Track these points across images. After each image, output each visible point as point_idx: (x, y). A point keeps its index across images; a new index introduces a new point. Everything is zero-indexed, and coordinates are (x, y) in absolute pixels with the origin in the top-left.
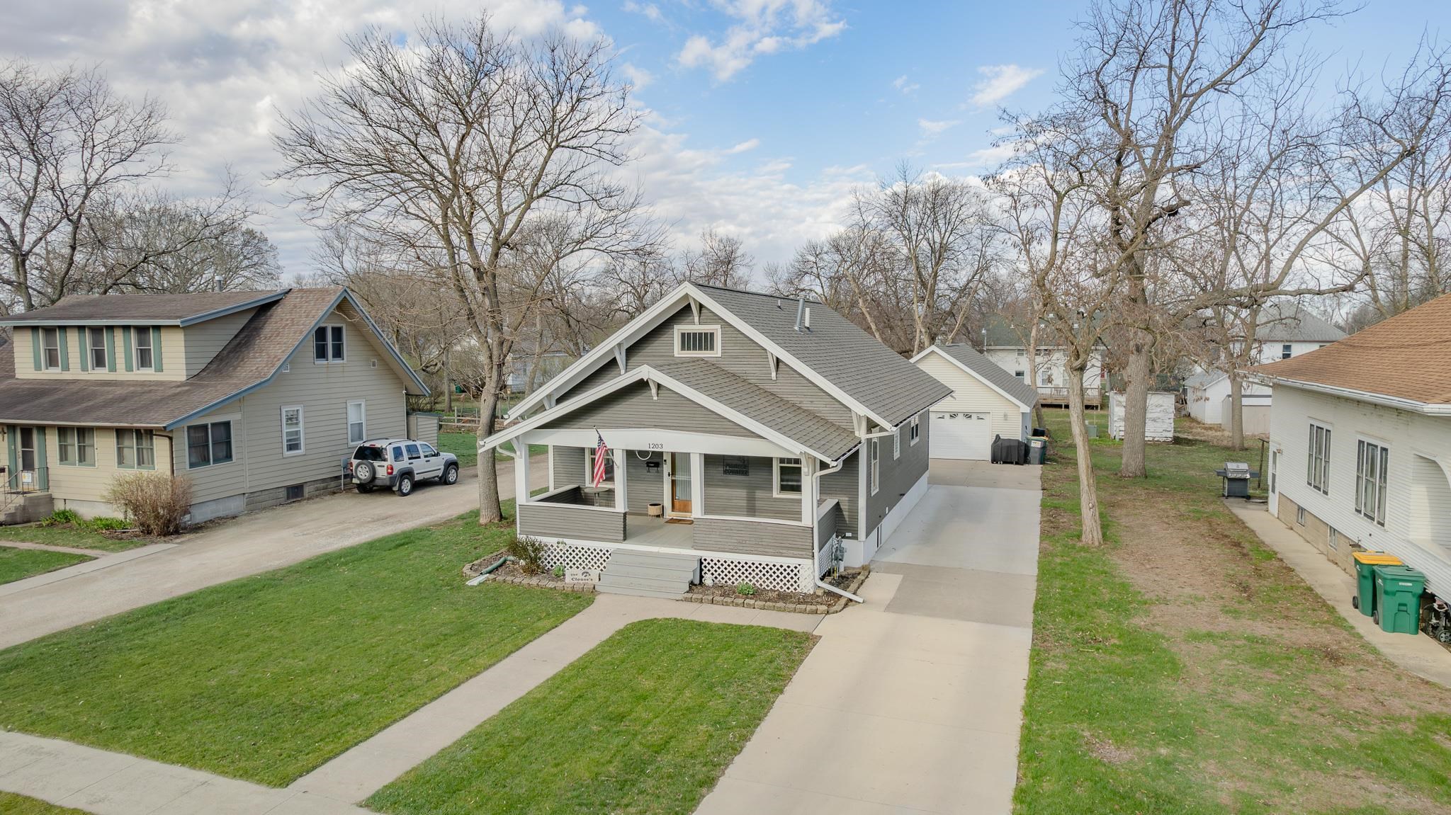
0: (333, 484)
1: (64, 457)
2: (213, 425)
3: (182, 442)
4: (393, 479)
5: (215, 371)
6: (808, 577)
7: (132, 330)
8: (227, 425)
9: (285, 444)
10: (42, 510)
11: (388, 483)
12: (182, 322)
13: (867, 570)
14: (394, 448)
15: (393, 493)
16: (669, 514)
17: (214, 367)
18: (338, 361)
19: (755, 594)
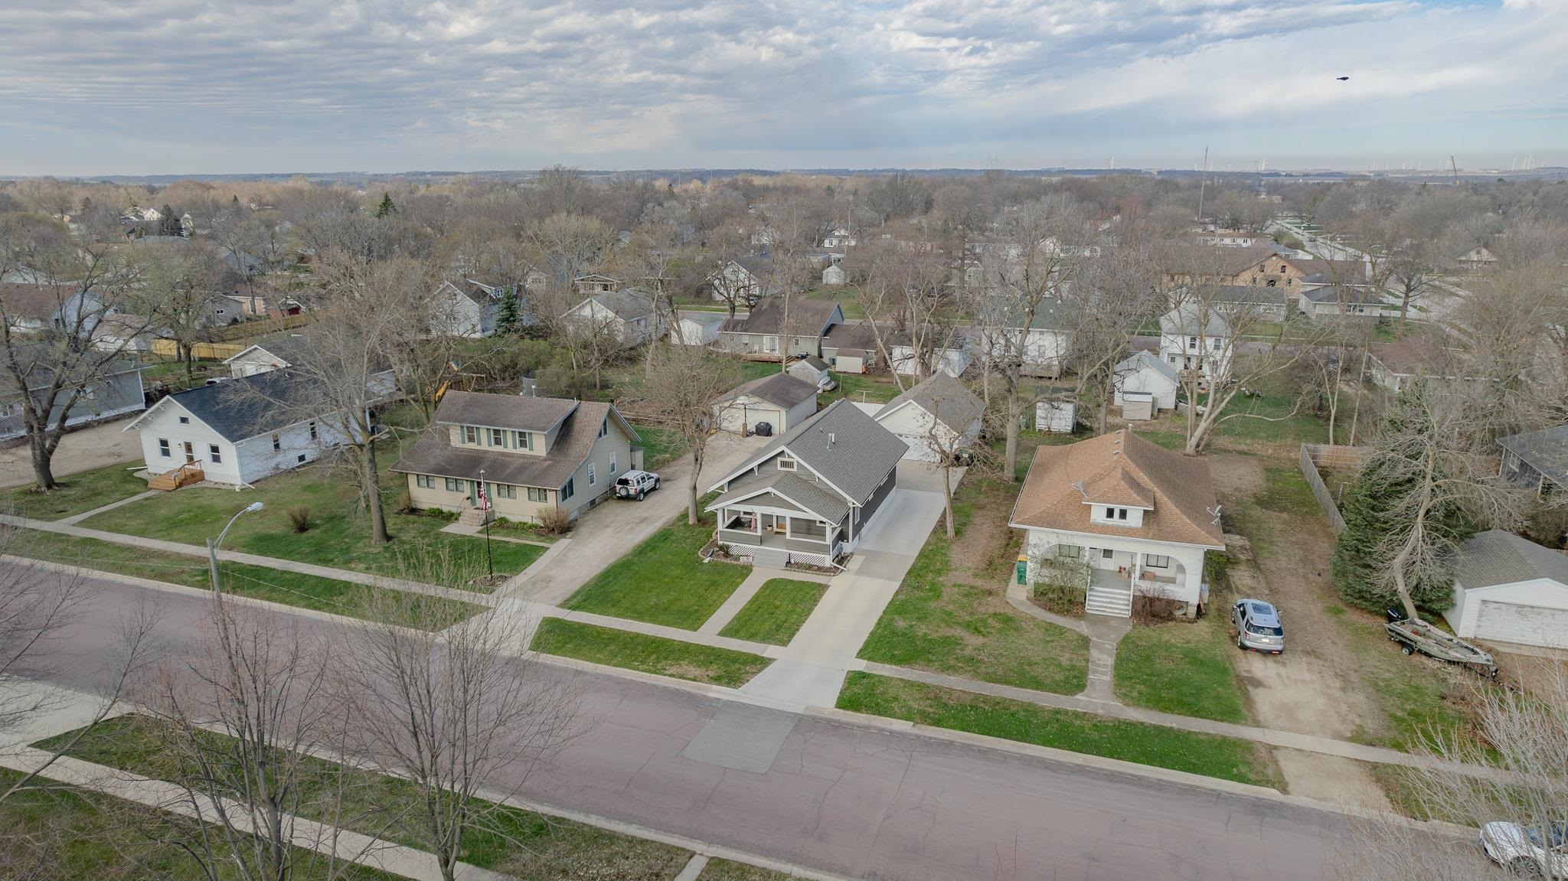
0: (611, 498)
1: (499, 494)
5: (558, 450)
6: (828, 561)
8: (572, 479)
11: (635, 496)
13: (852, 554)
14: (636, 479)
16: (775, 529)
17: (555, 448)
19: (810, 567)
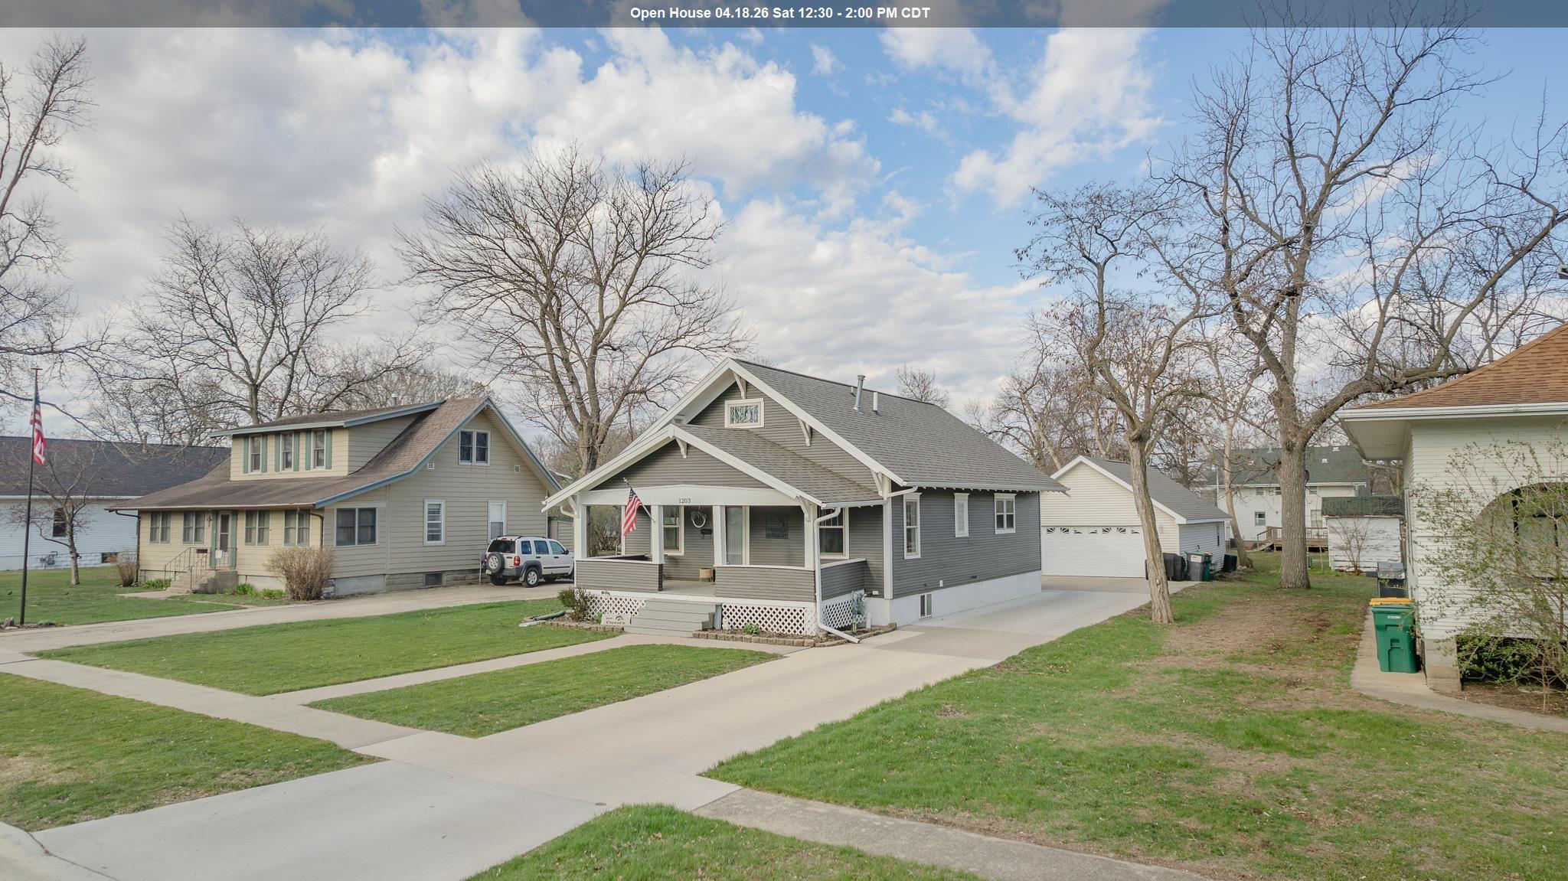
0: (471, 576)
1: (248, 539)
2: (361, 510)
3: (332, 520)
4: (519, 570)
5: (372, 468)
7: (312, 434)
8: (373, 510)
9: (426, 534)
10: (229, 584)
11: (514, 574)
12: (346, 423)
14: (522, 542)
15: (520, 585)
17: (371, 465)
18: (482, 464)
